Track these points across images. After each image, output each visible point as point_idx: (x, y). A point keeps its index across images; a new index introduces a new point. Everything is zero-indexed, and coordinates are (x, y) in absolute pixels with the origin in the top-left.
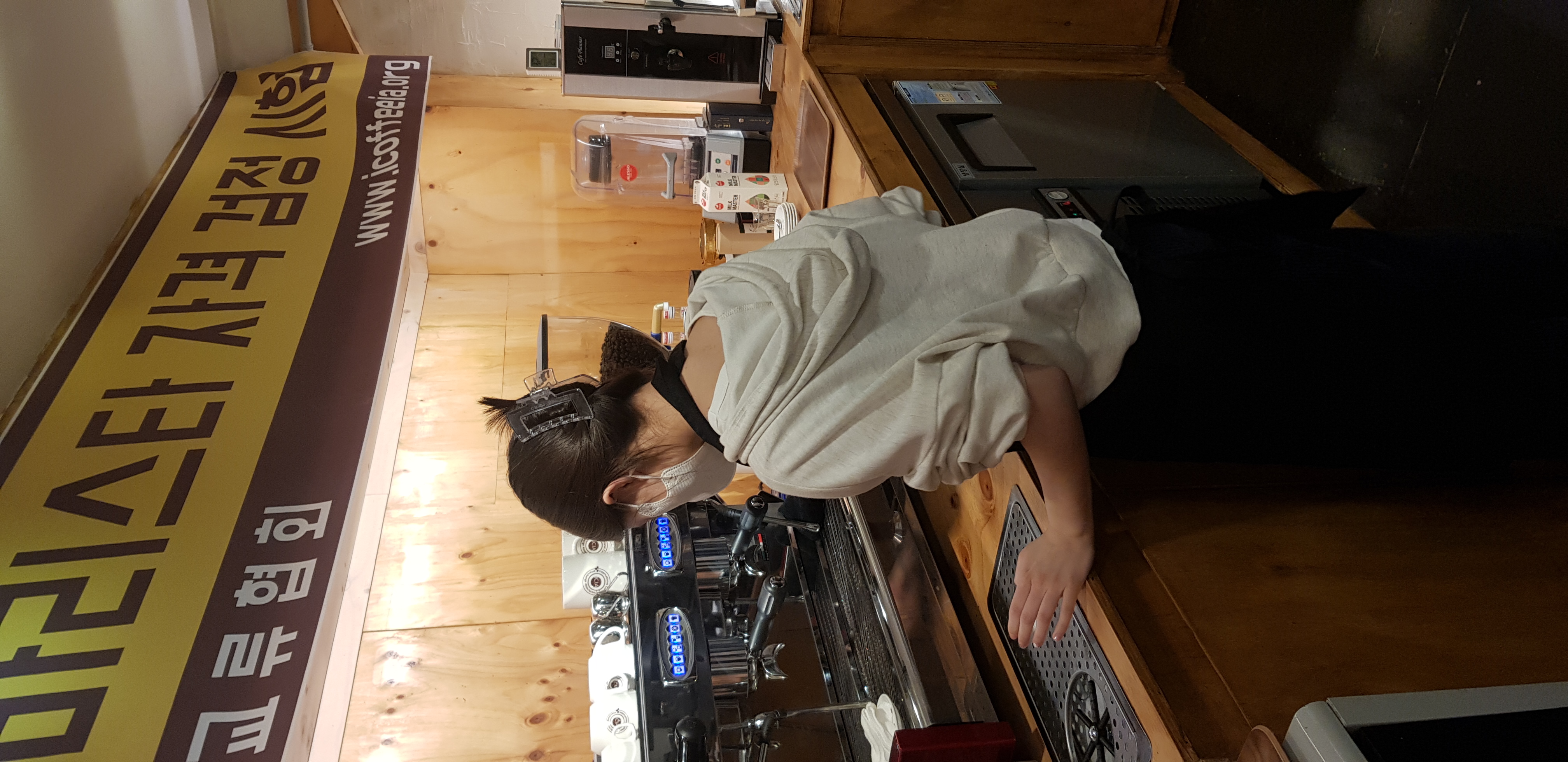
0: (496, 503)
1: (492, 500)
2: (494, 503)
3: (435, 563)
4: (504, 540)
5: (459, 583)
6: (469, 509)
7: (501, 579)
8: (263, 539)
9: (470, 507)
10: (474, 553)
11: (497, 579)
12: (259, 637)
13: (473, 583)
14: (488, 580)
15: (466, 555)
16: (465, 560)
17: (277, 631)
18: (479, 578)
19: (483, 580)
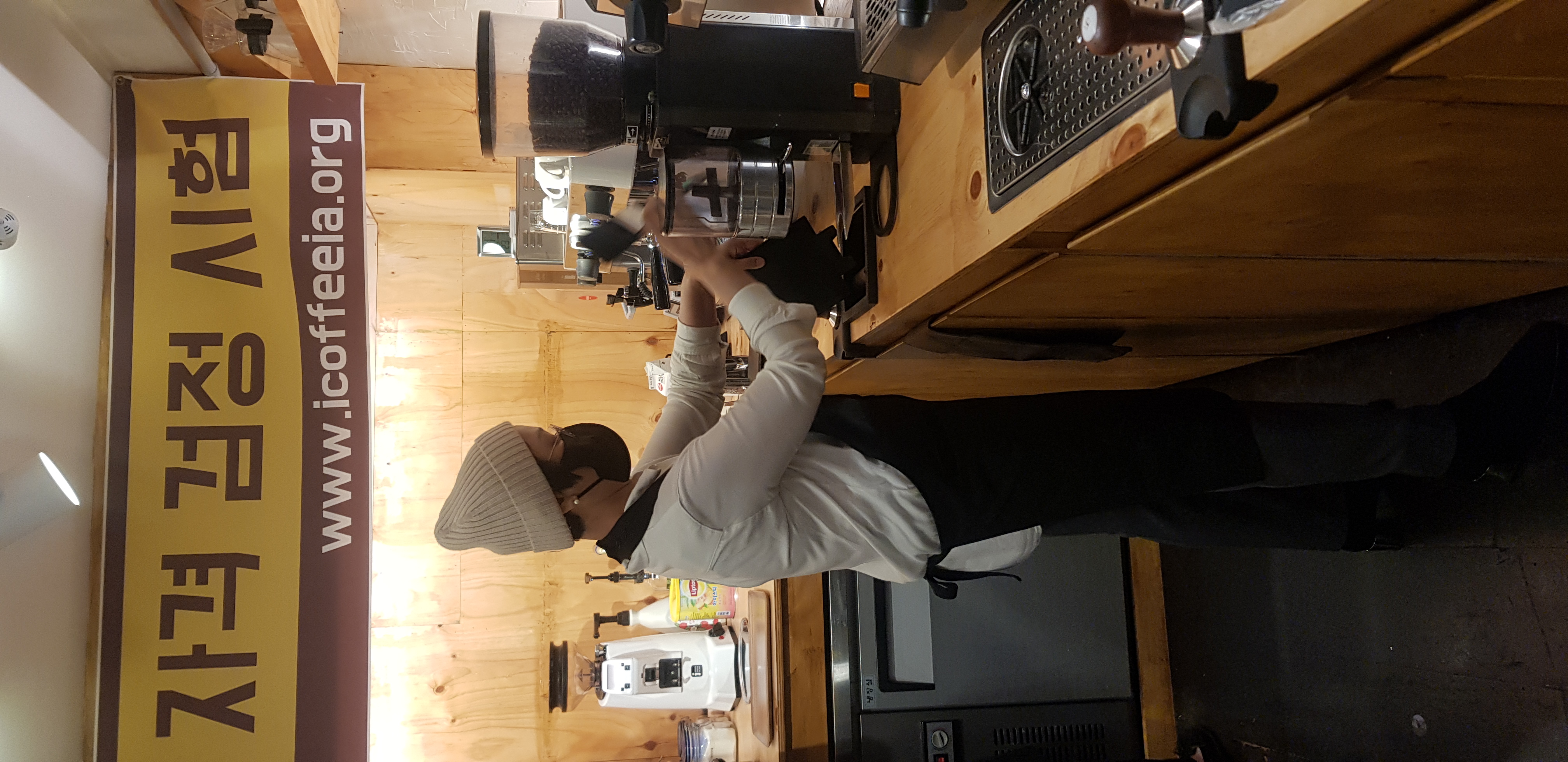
0: (462, 622)
1: (457, 617)
2: (459, 623)
3: (416, 698)
4: (469, 671)
5: (436, 723)
6: (438, 630)
7: (469, 719)
9: (440, 626)
10: (446, 687)
11: (465, 720)
13: (447, 724)
14: (458, 722)
15: (440, 689)
16: (438, 696)
18: (451, 718)
19: (454, 721)
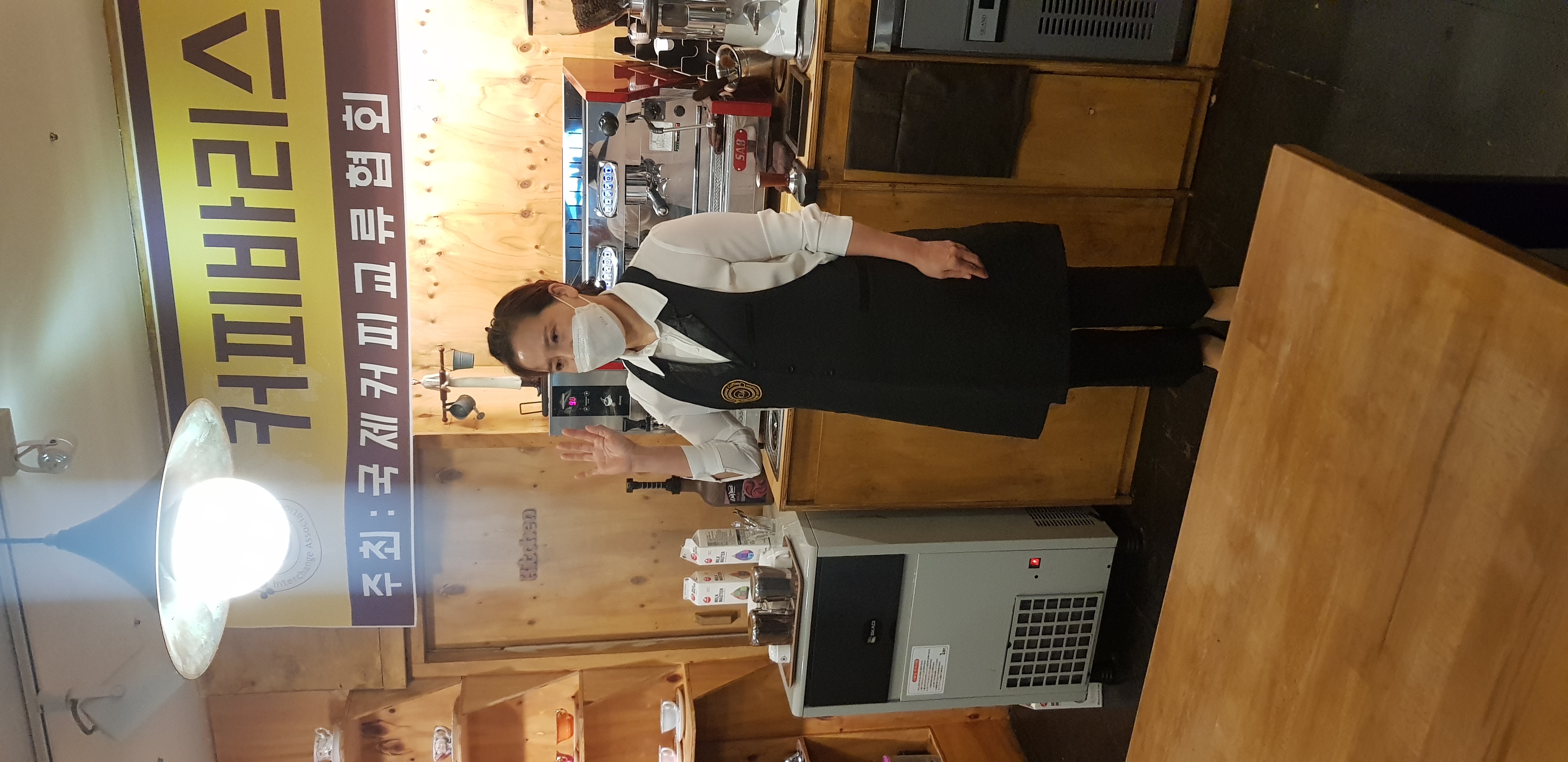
8: (350, 127)
12: (371, 212)
17: (380, 210)
